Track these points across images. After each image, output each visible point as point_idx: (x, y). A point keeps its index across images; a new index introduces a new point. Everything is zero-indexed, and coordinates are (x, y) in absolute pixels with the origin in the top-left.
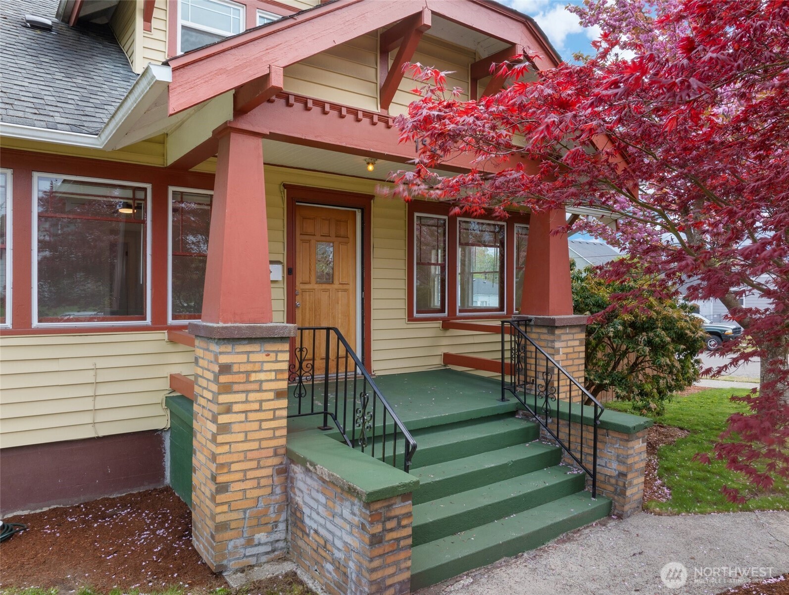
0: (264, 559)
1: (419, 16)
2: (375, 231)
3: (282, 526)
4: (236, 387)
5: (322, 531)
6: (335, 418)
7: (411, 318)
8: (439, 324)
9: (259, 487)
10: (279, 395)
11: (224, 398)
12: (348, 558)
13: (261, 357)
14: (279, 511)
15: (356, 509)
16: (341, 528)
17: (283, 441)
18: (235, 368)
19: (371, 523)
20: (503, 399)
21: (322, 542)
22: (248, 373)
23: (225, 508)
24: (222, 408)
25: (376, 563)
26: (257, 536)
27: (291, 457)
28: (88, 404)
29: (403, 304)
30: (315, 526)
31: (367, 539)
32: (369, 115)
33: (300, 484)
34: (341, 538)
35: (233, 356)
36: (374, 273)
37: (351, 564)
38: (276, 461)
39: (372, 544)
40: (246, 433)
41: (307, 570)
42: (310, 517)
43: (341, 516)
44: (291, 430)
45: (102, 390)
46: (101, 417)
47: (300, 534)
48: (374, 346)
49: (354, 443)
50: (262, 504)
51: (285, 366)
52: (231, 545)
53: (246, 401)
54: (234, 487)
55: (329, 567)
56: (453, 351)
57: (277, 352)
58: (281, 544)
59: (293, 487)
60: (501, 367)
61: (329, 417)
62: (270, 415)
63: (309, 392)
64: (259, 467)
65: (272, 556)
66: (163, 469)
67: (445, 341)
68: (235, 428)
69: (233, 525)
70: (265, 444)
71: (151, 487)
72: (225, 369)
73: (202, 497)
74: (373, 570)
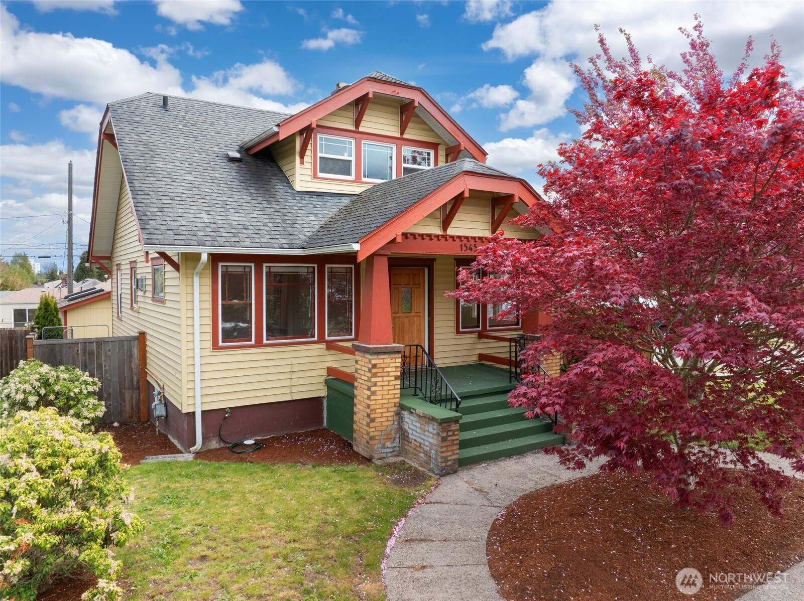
0: (389, 455)
1: (463, 193)
2: (436, 279)
3: (397, 440)
4: (378, 375)
5: (418, 440)
6: (421, 390)
7: (458, 332)
8: (476, 335)
9: (388, 421)
10: (396, 378)
11: (373, 380)
12: (431, 449)
13: (388, 361)
14: (396, 433)
15: (435, 427)
16: (428, 436)
17: (398, 400)
18: (378, 366)
19: (442, 432)
20: (510, 382)
21: (418, 444)
22: (383, 368)
23: (373, 429)
24: (373, 384)
25: (444, 449)
26: (387, 444)
27: (402, 407)
28: (288, 383)
29: (453, 324)
30: (414, 438)
31: (440, 439)
32: (437, 236)
33: (407, 420)
34: (428, 441)
35: (377, 360)
36: (436, 312)
37: (433, 451)
38: (395, 409)
39: (442, 441)
40: (383, 395)
41: (411, 459)
42: (412, 434)
43: (428, 431)
44: (401, 395)
45: (295, 375)
46: (295, 389)
47: (406, 443)
48: (436, 343)
49: (431, 402)
50: (389, 429)
51: (399, 365)
52: (376, 447)
53: (383, 381)
54: (378, 420)
55: (422, 455)
56: (484, 352)
57: (395, 358)
58: (397, 449)
59: (402, 422)
60: (508, 362)
61: (417, 389)
62: (392, 388)
63: (408, 376)
64: (388, 412)
65: (393, 454)
66: (323, 418)
67: (480, 346)
68: (378, 393)
69: (377, 438)
70: (390, 401)
71: (317, 428)
72: (374, 366)
73: (361, 425)
74: (443, 452)
